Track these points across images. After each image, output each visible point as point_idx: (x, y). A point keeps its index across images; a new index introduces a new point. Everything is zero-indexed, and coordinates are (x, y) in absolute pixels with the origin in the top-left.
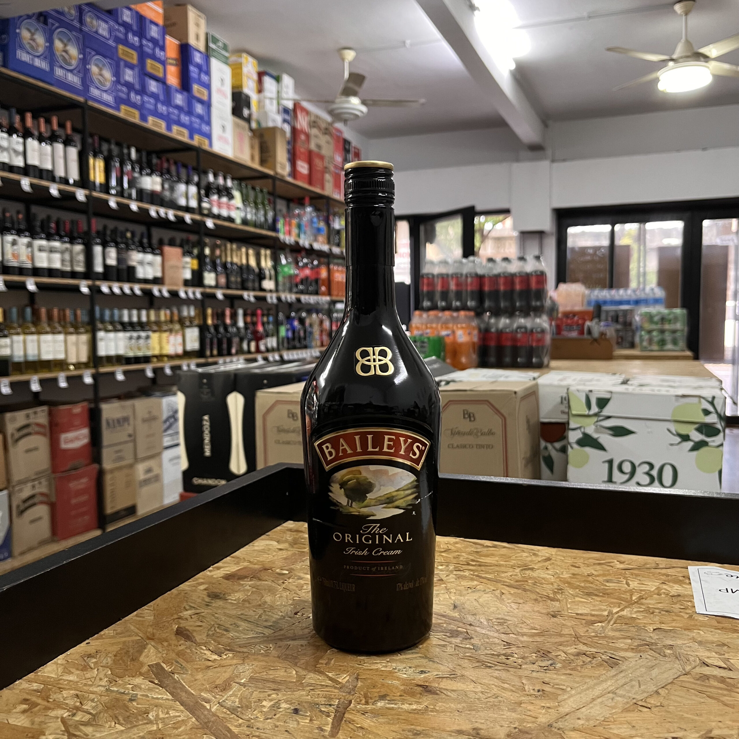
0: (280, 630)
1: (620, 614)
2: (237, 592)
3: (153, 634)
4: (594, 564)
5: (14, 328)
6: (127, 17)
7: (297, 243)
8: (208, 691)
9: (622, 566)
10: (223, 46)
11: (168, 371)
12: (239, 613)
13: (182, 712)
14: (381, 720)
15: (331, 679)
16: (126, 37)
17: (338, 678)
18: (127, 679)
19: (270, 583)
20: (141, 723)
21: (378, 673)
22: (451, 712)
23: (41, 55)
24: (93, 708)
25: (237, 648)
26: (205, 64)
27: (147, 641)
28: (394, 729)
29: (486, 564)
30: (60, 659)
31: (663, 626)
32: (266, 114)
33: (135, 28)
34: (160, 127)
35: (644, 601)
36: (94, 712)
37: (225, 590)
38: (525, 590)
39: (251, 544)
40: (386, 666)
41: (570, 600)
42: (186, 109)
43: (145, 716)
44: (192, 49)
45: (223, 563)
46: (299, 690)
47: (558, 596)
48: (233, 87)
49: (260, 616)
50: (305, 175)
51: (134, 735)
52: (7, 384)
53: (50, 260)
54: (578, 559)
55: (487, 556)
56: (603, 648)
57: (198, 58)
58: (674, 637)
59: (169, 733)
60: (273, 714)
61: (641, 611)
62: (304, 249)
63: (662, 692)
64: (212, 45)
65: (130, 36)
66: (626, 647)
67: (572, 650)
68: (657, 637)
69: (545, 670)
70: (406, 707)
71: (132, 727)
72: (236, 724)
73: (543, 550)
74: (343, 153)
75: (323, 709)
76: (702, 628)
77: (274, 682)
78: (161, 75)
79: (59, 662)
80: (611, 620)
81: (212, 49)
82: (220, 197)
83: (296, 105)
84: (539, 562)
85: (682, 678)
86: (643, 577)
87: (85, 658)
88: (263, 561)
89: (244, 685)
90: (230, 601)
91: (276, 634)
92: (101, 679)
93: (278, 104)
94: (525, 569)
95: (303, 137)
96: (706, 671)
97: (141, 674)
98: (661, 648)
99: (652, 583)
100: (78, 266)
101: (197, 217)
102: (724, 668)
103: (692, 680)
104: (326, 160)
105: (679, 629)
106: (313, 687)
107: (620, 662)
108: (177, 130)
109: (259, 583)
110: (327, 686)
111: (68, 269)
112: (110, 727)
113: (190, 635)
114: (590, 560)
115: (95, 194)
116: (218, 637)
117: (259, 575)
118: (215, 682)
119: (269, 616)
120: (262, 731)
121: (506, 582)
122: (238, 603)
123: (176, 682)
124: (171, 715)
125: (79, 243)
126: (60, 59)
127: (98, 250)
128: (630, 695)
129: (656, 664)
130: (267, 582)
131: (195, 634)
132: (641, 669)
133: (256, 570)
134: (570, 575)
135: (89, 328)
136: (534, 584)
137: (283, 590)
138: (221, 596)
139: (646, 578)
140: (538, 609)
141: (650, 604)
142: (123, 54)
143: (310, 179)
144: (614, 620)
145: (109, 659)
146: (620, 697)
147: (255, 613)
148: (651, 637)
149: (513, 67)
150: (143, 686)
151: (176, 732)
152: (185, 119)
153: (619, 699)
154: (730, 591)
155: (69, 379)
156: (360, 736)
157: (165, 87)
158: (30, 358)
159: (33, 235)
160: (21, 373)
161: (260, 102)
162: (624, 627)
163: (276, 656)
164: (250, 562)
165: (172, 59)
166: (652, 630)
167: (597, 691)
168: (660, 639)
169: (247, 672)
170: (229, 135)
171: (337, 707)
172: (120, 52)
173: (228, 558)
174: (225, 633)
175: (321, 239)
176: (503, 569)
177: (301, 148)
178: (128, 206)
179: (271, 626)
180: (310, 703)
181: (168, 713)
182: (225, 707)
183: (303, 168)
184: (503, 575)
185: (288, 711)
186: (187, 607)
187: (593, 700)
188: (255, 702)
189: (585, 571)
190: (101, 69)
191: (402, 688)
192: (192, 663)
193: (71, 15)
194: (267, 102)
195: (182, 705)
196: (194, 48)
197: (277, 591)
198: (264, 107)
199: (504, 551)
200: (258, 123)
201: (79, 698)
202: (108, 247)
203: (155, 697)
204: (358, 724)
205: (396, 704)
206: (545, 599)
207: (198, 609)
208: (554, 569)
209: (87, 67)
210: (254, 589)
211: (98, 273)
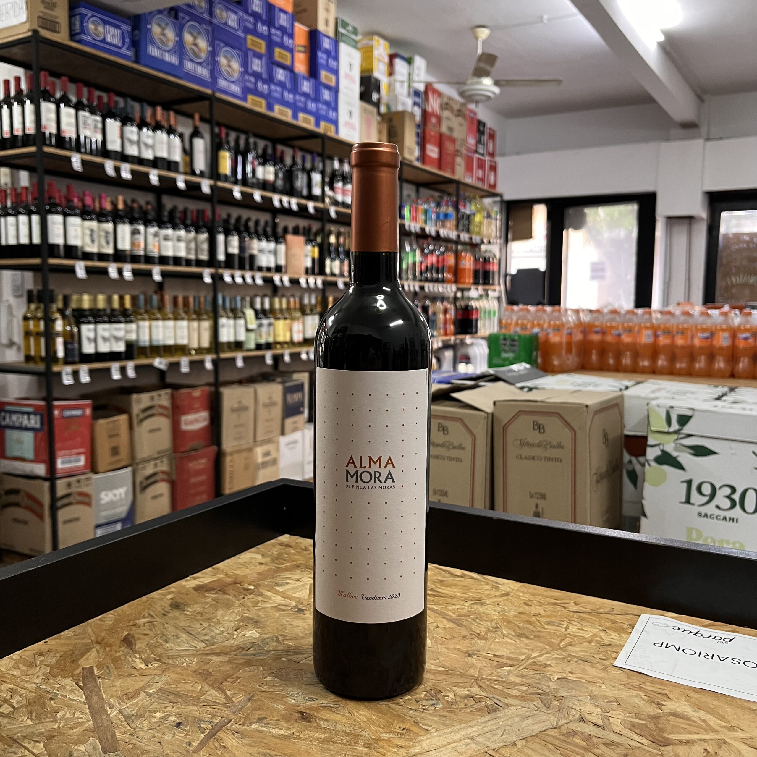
0: (213, 645)
1: (535, 660)
2: (197, 603)
3: (103, 640)
4: (549, 604)
5: (141, 314)
6: (256, 6)
7: (423, 230)
8: (117, 698)
9: (576, 608)
10: (353, 31)
11: (287, 359)
12: (187, 625)
13: (86, 714)
14: (246, 741)
15: (226, 697)
16: (255, 26)
17: (233, 697)
18: (59, 678)
19: (231, 597)
20: (48, 720)
21: (271, 696)
22: (311, 741)
23: (171, 50)
24: (18, 702)
25: (165, 659)
26: (334, 49)
27: (95, 645)
28: (251, 752)
29: (441, 595)
30: (16, 655)
31: (570, 677)
32: (395, 98)
33: (264, 17)
34: (287, 116)
35: (570, 648)
36: (16, 706)
37: (188, 601)
38: (461, 625)
39: (238, 556)
40: (282, 690)
41: (497, 640)
42: (313, 96)
43: (54, 714)
44: (321, 35)
45: (202, 574)
46: (194, 705)
47: (489, 635)
48: (362, 72)
49: (203, 629)
50: (435, 159)
51: (37, 730)
52: (133, 367)
53: (175, 248)
54: (536, 596)
55: (449, 586)
56: (493, 693)
57: (326, 44)
58: (572, 688)
59: (65, 732)
60: (157, 725)
61: (559, 658)
62: (430, 236)
63: (519, 744)
64: (341, 30)
65: (259, 25)
66: (519, 693)
67: (463, 692)
68: (555, 687)
69: (424, 709)
70: (275, 731)
71: (38, 724)
72: (123, 730)
73: (508, 584)
74: (477, 134)
75: (202, 726)
76: (607, 682)
77: (178, 695)
78: (288, 63)
79: (14, 658)
80: (523, 664)
81: (342, 33)
82: (344, 184)
83: (428, 87)
84: (495, 596)
85: (547, 732)
86: (587, 622)
87: (36, 656)
88: (238, 575)
89: (150, 695)
90: (186, 612)
91: (206, 649)
92: (38, 677)
93: (409, 86)
94: (475, 604)
95: (434, 120)
96: (578, 727)
97: (72, 676)
98: (550, 699)
99: (591, 629)
100: (202, 254)
101: (320, 205)
102: (599, 726)
103: (557, 735)
104: (458, 143)
105: (584, 681)
106: (207, 703)
107: (501, 709)
108: (304, 118)
109: (221, 596)
110: (219, 704)
111: (192, 257)
112: (22, 721)
113: (133, 642)
114: (547, 599)
115: (220, 184)
116: (155, 647)
117: (226, 588)
118: (128, 689)
119: (210, 630)
120: (139, 740)
121: (449, 615)
122: (192, 615)
123: (97, 686)
124: (75, 716)
125: (203, 232)
126: (190, 53)
127: (221, 238)
128: (487, 743)
129: (534, 715)
130: (228, 596)
131: (137, 642)
132: (516, 718)
133: (226, 583)
134: (516, 613)
135: (211, 315)
136: (474, 620)
137: (239, 606)
138: (182, 606)
139: (590, 623)
140: (459, 647)
141: (573, 652)
142: (252, 44)
143: (440, 163)
144: (525, 665)
145: (54, 659)
146: (476, 743)
147: (201, 626)
148: (549, 686)
149: (661, 38)
150: (68, 687)
151: (71, 732)
152: (312, 106)
153: (473, 746)
154: (664, 645)
155: (192, 363)
156: (218, 754)
157: (292, 74)
158: (155, 343)
159: (161, 224)
160: (147, 357)
161: (390, 86)
162: (530, 673)
163: (194, 670)
164: (227, 575)
165: (301, 46)
166: (556, 679)
167: (457, 736)
168: (556, 689)
169: (160, 684)
170: (356, 120)
171: (216, 725)
172: (249, 42)
173: (210, 569)
174: (163, 643)
175: (448, 224)
176: (455, 601)
177: (432, 131)
178: (251, 195)
179: (207, 640)
180: (195, 718)
181: (74, 714)
182: (122, 714)
183: (433, 151)
184: (450, 608)
185: (172, 724)
186: (146, 615)
187: (449, 743)
188: (149, 712)
189: (534, 610)
190: (229, 61)
191: (283, 712)
192: (119, 670)
193: (202, 8)
194: (398, 85)
195: (89, 708)
196: (323, 34)
197: (233, 605)
198: (394, 90)
199: (467, 582)
200: (388, 107)
201: (11, 692)
202: (230, 236)
203: (71, 698)
204: (223, 743)
205: (267, 728)
206: (473, 636)
207: (155, 618)
208: (505, 605)
209: (216, 59)
210: (214, 602)
211: (220, 262)
